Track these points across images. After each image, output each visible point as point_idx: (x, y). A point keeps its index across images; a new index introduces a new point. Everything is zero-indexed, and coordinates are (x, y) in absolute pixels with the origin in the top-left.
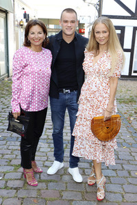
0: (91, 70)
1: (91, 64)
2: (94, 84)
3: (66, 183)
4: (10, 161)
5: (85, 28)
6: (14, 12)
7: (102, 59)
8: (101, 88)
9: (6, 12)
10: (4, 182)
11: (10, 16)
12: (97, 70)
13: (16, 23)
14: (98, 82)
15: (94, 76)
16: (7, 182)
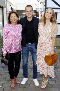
0: (42, 33)
1: (42, 30)
2: (43, 39)
3: (32, 88)
4: (5, 78)
5: (39, 14)
6: (6, 7)
7: (47, 28)
8: (46, 41)
9: (3, 8)
10: (3, 89)
11: (5, 9)
12: (45, 33)
13: (8, 12)
14: (45, 38)
15: (43, 36)
16: (4, 88)
